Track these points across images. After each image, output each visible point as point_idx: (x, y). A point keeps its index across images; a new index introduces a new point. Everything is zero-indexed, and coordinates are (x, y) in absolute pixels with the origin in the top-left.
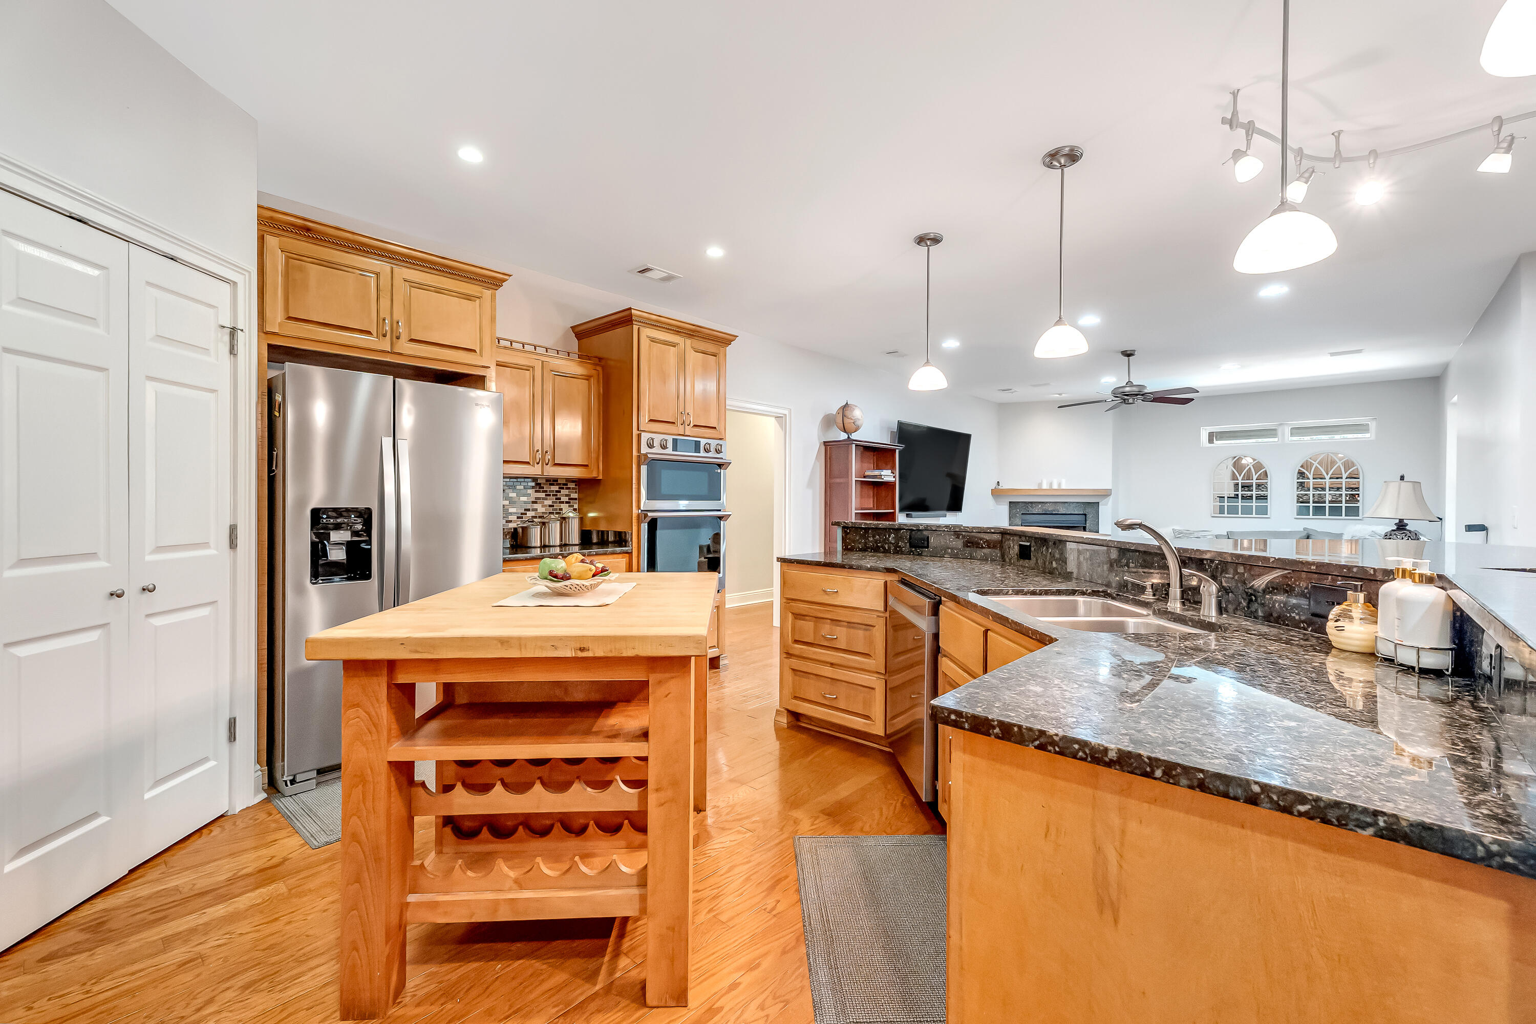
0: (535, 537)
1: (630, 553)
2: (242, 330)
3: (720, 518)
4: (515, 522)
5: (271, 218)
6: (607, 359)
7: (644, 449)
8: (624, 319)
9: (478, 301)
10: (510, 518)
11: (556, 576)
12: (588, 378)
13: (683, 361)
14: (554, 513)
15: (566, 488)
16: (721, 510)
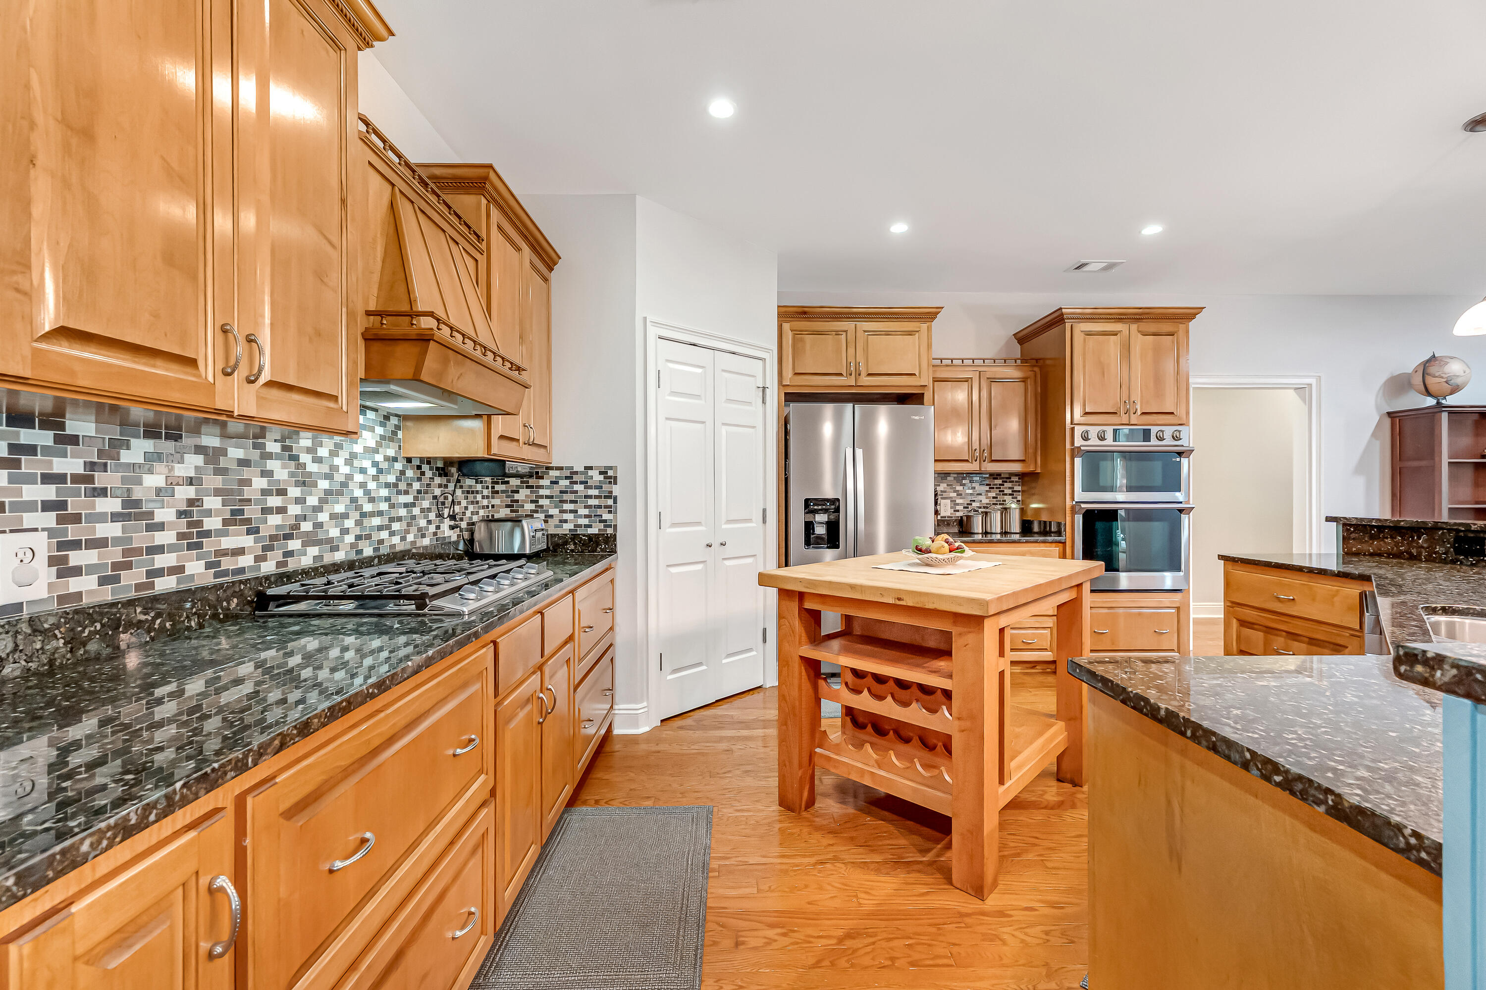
0: (977, 525)
1: (1064, 543)
2: (769, 388)
3: (1181, 511)
4: (962, 511)
6: (1044, 359)
7: (1078, 442)
8: (1057, 320)
9: (917, 334)
10: (958, 508)
11: (920, 550)
12: (1024, 380)
13: (1126, 349)
14: (997, 504)
15: (1010, 482)
16: (1181, 503)
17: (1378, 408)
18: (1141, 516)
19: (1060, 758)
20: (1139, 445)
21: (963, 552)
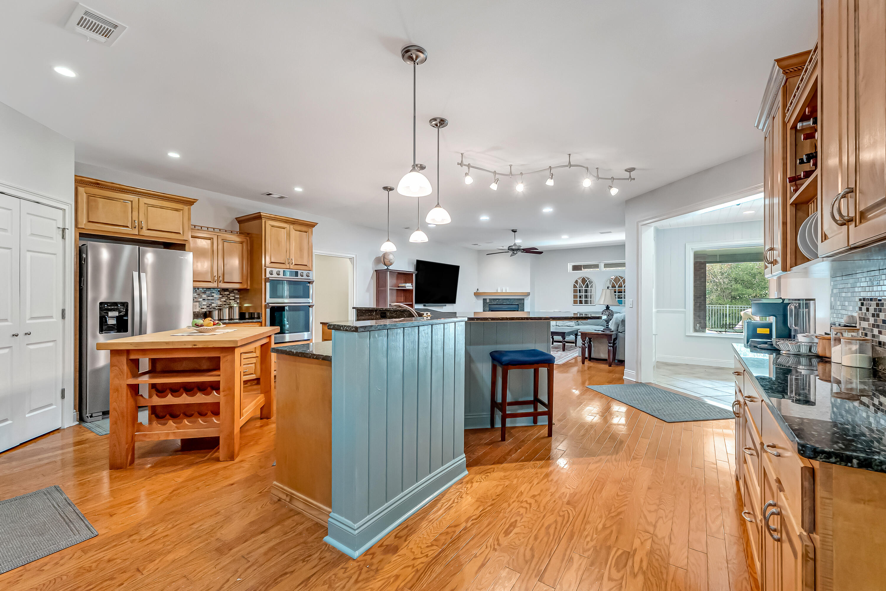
0: (215, 316)
1: (261, 322)
2: (68, 229)
3: (309, 306)
4: (206, 308)
5: (81, 180)
6: (251, 234)
7: (268, 275)
8: (258, 217)
9: (182, 211)
10: (203, 307)
12: (242, 243)
13: (289, 235)
14: (226, 305)
15: (233, 293)
16: (310, 303)
17: (373, 268)
18: (294, 309)
19: (262, 409)
20: (294, 278)
21: (220, 325)
